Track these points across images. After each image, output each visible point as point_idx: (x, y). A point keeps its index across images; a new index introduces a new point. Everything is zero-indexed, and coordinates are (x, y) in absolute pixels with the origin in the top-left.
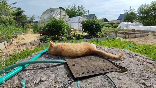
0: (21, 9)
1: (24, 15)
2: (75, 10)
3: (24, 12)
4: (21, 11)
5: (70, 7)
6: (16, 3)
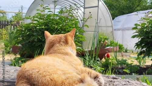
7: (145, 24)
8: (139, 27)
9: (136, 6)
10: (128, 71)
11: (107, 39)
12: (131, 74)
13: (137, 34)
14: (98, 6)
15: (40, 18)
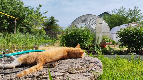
0: (54, 18)
1: (56, 25)
2: (124, 15)
3: (57, 21)
4: (54, 21)
5: (117, 12)
6: (47, 12)
7: (122, 31)
8: (120, 33)
9: (123, 22)
10: (113, 54)
11: (107, 38)
12: (114, 55)
13: (119, 36)
14: (102, 23)
15: (72, 31)
